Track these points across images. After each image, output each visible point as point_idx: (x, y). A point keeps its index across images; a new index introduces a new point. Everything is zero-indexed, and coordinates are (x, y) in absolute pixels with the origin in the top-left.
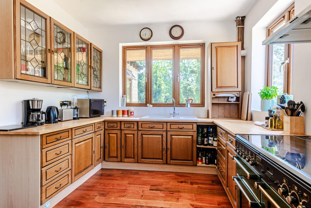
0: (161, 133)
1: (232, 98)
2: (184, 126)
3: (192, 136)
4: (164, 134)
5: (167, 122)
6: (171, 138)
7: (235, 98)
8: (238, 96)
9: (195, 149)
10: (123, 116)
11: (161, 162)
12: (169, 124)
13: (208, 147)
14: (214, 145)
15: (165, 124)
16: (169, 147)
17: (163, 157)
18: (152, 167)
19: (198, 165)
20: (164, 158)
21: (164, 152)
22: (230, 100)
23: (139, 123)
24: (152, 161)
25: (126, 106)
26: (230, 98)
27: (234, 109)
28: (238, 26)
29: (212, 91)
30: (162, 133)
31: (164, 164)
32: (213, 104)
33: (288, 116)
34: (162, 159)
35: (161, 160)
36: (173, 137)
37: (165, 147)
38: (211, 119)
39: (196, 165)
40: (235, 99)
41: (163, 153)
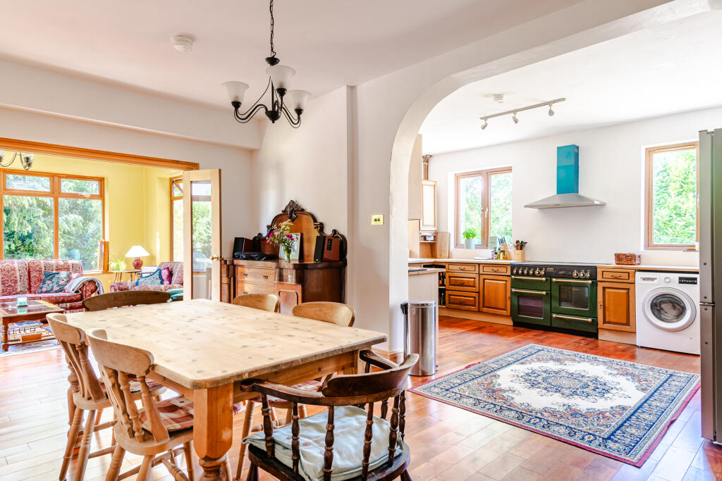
1: (429, 237)
8: (434, 235)
27: (429, 249)
28: (424, 163)
40: (432, 238)
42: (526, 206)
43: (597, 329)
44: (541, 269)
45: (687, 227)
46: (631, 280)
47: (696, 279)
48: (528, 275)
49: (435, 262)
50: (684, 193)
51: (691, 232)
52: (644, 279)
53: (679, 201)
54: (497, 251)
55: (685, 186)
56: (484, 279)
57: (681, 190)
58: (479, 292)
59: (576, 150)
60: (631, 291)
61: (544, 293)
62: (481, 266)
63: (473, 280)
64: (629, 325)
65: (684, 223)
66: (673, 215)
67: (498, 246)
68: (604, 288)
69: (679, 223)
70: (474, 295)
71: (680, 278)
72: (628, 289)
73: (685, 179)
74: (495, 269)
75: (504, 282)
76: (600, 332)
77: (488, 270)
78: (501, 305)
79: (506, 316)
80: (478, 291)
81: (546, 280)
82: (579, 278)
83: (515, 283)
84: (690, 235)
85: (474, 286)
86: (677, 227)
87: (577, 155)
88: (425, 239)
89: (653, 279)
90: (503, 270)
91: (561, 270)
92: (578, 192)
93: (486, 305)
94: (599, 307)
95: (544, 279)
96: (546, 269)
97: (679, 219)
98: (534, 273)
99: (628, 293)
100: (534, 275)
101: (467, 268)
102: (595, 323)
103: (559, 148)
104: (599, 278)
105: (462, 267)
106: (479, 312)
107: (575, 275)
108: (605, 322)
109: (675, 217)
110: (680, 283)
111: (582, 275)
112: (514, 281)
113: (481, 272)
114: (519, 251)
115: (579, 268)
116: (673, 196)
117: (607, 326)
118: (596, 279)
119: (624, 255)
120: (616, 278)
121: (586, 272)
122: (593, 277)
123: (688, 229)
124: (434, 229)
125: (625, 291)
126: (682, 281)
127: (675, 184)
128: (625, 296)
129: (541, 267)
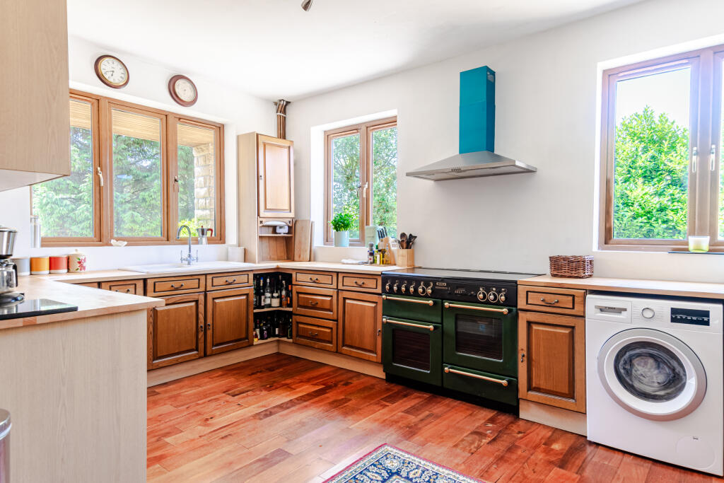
0: (195, 296)
1: (281, 227)
2: (234, 278)
3: (247, 295)
4: (202, 298)
5: (206, 275)
6: (214, 304)
7: (287, 228)
8: (290, 225)
9: (251, 317)
10: (52, 271)
11: (195, 355)
12: (209, 277)
13: (266, 310)
14: (273, 305)
15: (203, 278)
16: (209, 322)
17: (199, 345)
18: (172, 373)
19: (255, 343)
20: (201, 346)
21: (201, 334)
22: (278, 230)
23: (149, 281)
24: (178, 359)
25: (42, 246)
26: (278, 228)
27: (281, 247)
28: (279, 114)
29: (258, 215)
30: (197, 297)
31: (200, 358)
32: (261, 237)
33: (403, 248)
34: (197, 350)
35: (195, 352)
36: (217, 301)
37: (201, 324)
38: (258, 263)
39: (251, 345)
40: (286, 230)
41: (200, 337)
42: (408, 175)
43: (518, 400)
44: (427, 285)
45: (635, 218)
46: (576, 311)
47: (707, 314)
48: (407, 294)
49: (278, 268)
50: (631, 180)
51: (640, 224)
52: (602, 310)
53: (626, 189)
54: (374, 249)
55: (633, 171)
56: (345, 299)
57: (629, 176)
58: (337, 321)
59: (490, 77)
60: (577, 331)
61: (431, 327)
62: (340, 276)
63: (329, 299)
64: (573, 398)
65: (630, 214)
66: (620, 205)
67: (378, 241)
68: (529, 323)
69: (626, 214)
70: (331, 324)
71: (674, 311)
72: (573, 328)
73: (633, 162)
74: (360, 281)
75: (373, 305)
76: (522, 405)
77: (349, 282)
78: (368, 343)
79: (376, 363)
80: (335, 317)
81: (435, 303)
82: (488, 303)
83: (389, 308)
84: (638, 228)
85: (330, 310)
86: (625, 219)
87: (491, 87)
88: (274, 231)
89: (620, 311)
90: (370, 283)
91: (457, 288)
92: (493, 151)
93: (348, 342)
94: (520, 359)
95: (431, 302)
96: (435, 285)
97: (626, 209)
98: (416, 290)
99: (572, 335)
100: (416, 294)
101: (321, 278)
102: (513, 386)
103: (463, 75)
104: (521, 303)
105: (315, 277)
106: (337, 352)
107: (481, 296)
108: (530, 388)
109: (621, 206)
110: (674, 320)
111: (492, 297)
112: (387, 304)
113: (340, 287)
114: (405, 251)
115: (488, 284)
116: (620, 183)
117: (533, 395)
118: (516, 306)
119: (565, 259)
120: (550, 305)
121: (499, 292)
122: (511, 301)
123: (636, 220)
124: (292, 215)
125: (567, 331)
126: (678, 316)
127: (621, 169)
128: (567, 340)
129: (427, 281)
